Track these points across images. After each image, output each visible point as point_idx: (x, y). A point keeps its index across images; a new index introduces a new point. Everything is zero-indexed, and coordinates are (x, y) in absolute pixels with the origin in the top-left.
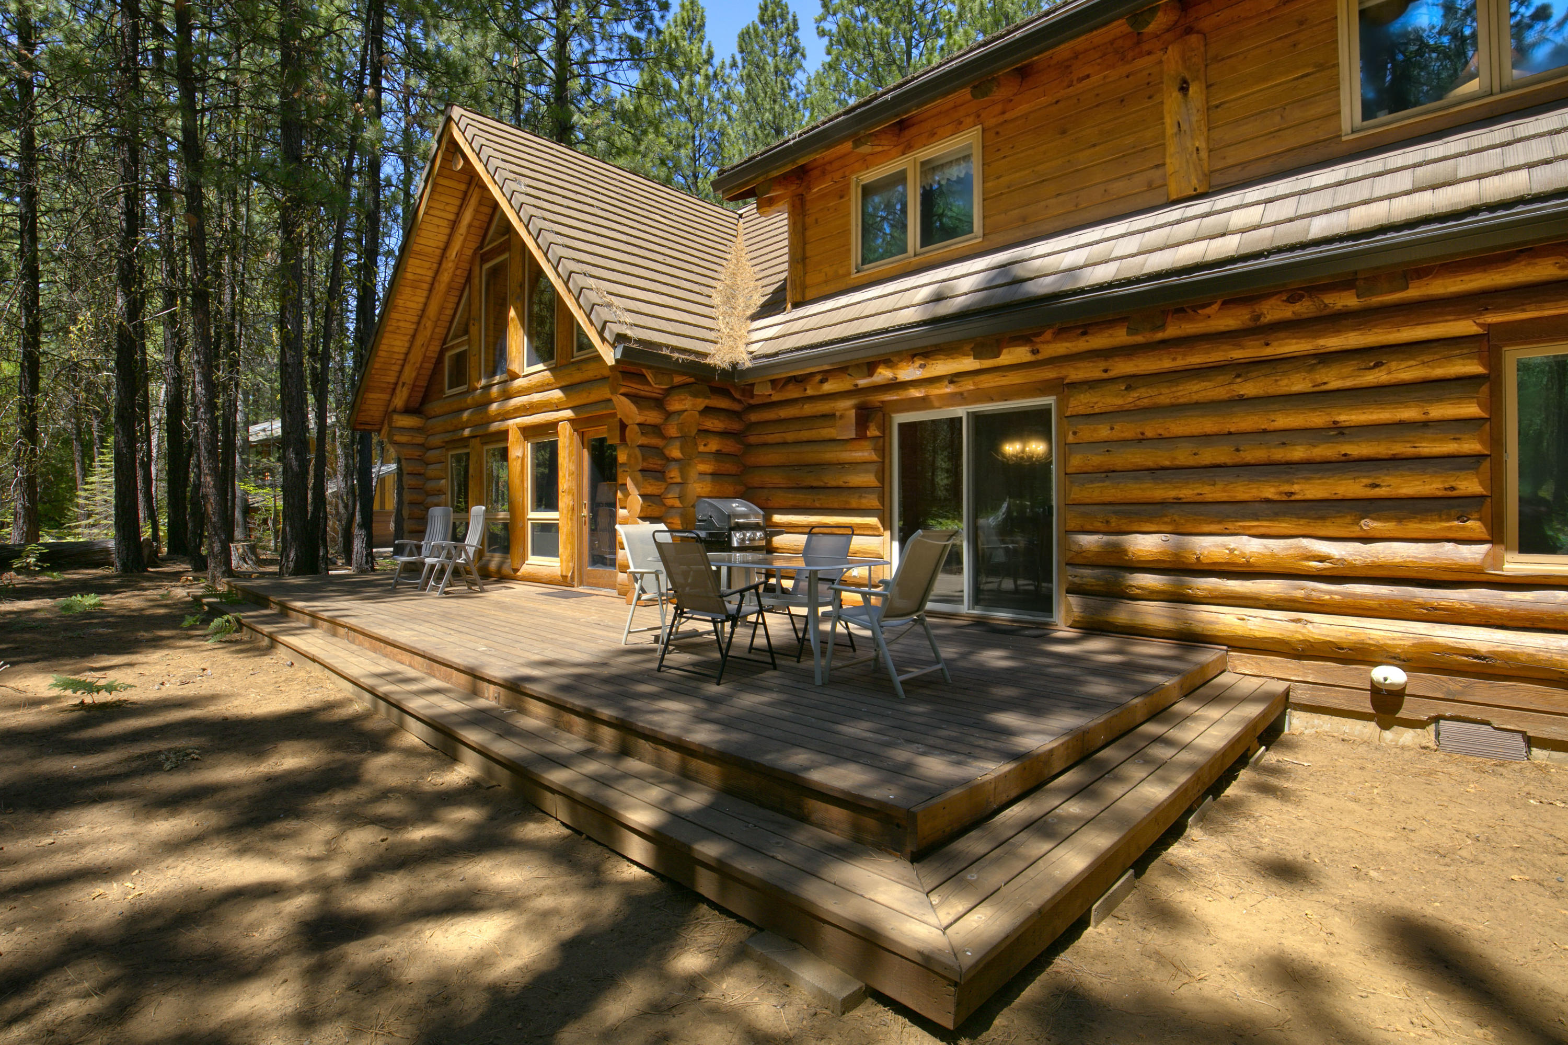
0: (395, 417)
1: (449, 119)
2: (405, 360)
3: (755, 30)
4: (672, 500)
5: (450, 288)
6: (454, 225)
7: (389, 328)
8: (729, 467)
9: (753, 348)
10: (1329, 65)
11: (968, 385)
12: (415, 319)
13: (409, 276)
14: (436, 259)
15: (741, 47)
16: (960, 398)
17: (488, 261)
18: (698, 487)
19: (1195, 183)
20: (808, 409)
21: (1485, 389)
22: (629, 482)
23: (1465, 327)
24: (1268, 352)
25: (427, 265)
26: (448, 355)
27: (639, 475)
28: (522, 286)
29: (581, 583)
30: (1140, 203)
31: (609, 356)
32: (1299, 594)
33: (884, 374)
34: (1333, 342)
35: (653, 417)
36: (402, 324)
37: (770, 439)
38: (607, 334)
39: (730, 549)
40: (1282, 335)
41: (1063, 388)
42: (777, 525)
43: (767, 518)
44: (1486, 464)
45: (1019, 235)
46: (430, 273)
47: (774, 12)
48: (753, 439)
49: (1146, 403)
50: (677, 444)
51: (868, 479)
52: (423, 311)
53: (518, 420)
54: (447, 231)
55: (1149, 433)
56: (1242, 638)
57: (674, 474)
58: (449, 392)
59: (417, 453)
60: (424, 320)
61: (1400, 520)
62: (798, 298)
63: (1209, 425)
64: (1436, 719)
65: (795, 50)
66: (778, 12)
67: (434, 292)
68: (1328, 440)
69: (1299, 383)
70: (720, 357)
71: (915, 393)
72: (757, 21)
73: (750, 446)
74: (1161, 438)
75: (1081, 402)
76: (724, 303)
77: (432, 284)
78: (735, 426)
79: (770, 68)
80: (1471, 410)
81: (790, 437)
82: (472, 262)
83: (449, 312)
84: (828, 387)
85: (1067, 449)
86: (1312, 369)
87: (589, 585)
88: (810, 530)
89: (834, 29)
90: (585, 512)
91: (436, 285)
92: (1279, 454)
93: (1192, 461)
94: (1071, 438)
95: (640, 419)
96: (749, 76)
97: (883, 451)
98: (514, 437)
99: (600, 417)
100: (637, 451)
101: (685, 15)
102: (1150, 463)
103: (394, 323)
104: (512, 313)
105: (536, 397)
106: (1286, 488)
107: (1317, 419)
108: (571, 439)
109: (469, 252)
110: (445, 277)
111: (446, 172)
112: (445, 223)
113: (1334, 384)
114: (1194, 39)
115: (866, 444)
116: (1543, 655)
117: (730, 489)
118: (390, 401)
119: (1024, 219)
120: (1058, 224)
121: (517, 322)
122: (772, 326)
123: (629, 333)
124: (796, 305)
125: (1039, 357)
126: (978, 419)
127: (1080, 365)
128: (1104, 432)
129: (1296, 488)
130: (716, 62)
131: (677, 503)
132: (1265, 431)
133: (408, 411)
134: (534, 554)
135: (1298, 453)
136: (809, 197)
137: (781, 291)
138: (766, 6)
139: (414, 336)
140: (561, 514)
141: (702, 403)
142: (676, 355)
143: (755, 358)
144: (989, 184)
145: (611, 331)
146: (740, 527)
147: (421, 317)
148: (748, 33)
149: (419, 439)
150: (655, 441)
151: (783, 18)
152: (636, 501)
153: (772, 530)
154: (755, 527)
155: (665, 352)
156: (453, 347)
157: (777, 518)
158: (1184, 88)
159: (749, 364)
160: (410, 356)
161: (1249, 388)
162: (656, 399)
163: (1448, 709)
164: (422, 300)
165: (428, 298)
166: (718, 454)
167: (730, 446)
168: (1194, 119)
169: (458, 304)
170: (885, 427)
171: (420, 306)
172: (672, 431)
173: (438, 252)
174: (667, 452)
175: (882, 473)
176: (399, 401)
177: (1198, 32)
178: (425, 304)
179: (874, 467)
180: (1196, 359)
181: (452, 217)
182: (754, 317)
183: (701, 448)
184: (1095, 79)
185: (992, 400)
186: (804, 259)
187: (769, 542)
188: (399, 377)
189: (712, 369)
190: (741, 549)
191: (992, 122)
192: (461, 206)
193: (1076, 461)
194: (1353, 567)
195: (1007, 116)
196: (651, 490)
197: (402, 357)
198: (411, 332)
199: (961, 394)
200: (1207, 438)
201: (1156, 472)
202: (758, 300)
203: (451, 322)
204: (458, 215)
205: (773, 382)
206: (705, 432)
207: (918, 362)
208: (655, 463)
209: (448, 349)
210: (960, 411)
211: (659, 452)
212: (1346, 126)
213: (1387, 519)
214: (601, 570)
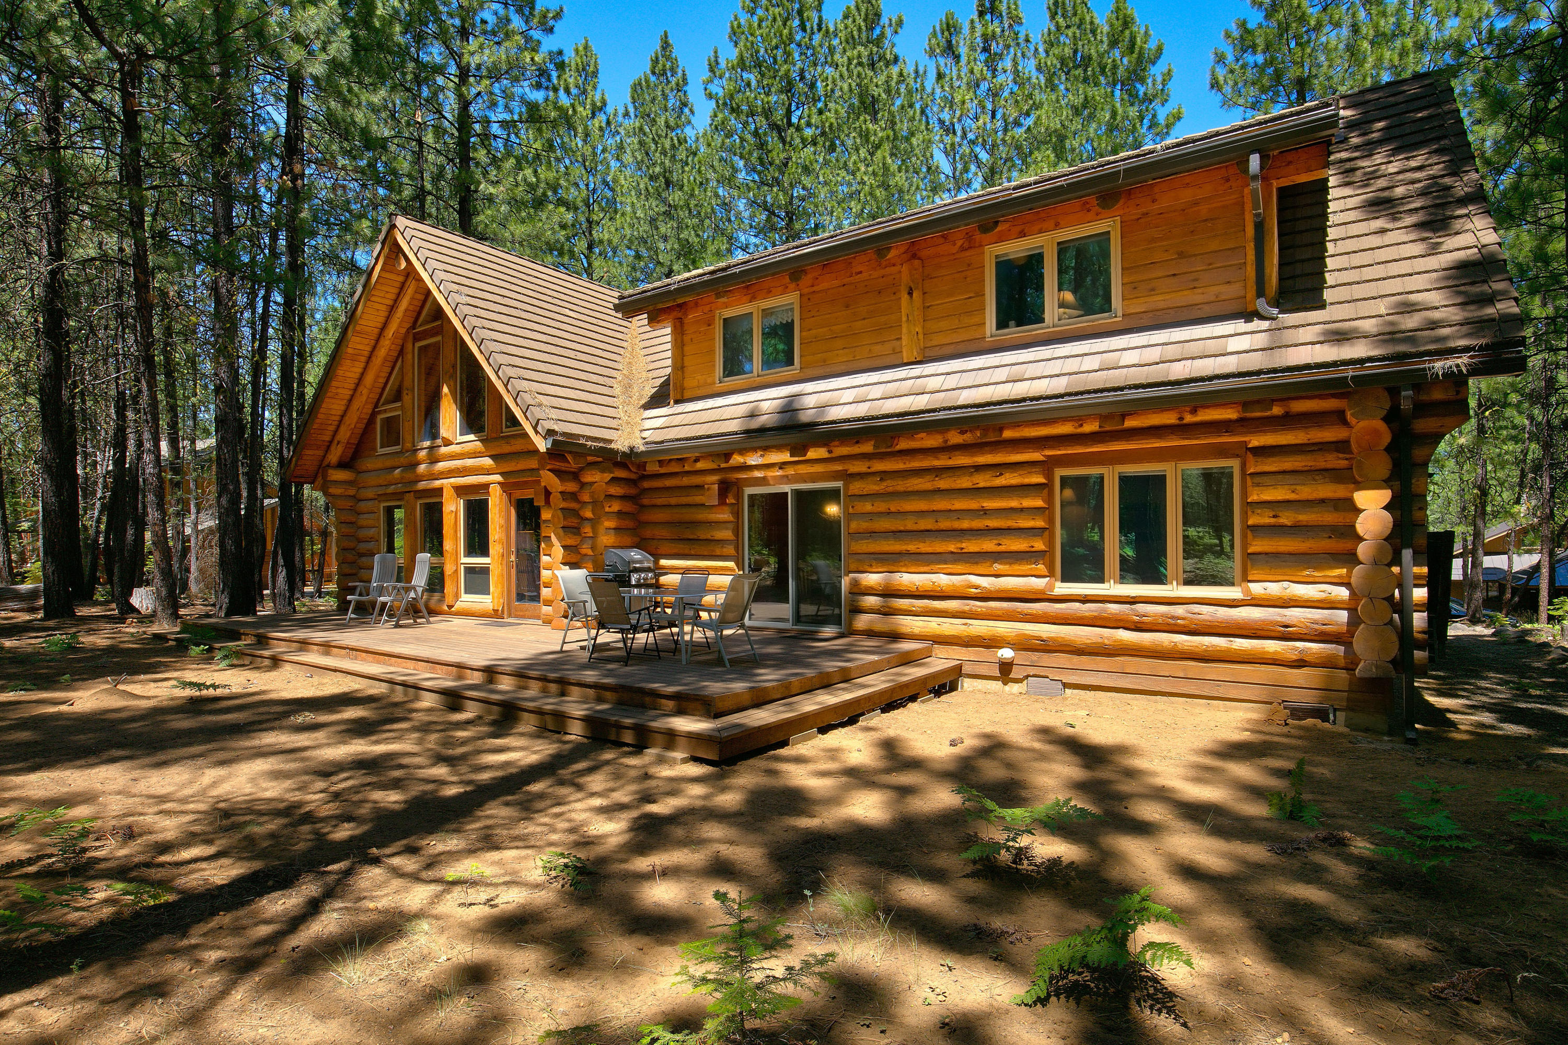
0: (330, 471)
1: (393, 226)
2: (340, 421)
3: (647, 81)
4: (586, 549)
5: (385, 360)
6: (392, 309)
7: (329, 394)
8: (629, 523)
9: (646, 434)
10: (981, 294)
11: (790, 471)
12: (353, 386)
13: (350, 351)
14: (374, 337)
15: (633, 98)
16: (787, 479)
17: (420, 340)
18: (606, 539)
19: (915, 355)
20: (686, 481)
21: (1046, 491)
22: (553, 536)
23: (1036, 456)
24: (951, 463)
25: (367, 341)
26: (380, 417)
27: (561, 531)
28: (454, 367)
29: (510, 616)
30: (888, 361)
31: (542, 445)
32: (967, 608)
33: (737, 459)
34: (982, 459)
35: (571, 487)
36: (340, 391)
37: (659, 501)
38: (539, 429)
39: (630, 586)
40: (957, 453)
41: (848, 477)
42: (663, 568)
43: (656, 562)
44: (1047, 533)
45: (820, 371)
46: (369, 348)
47: (664, 66)
48: (646, 501)
49: (891, 489)
50: (590, 507)
51: (727, 534)
52: (360, 379)
53: (452, 480)
54: (386, 314)
55: (893, 509)
56: (939, 636)
57: (587, 530)
58: (381, 451)
59: (350, 503)
60: (360, 389)
61: (1010, 564)
62: (679, 397)
63: (922, 505)
64: (1027, 677)
65: (685, 104)
66: (668, 65)
67: (371, 364)
68: (979, 517)
69: (965, 482)
70: (621, 443)
71: (758, 474)
72: (649, 72)
73: (643, 506)
74: (899, 512)
75: (857, 487)
76: (624, 393)
77: (370, 357)
78: (633, 491)
79: (661, 121)
80: (1039, 503)
81: (673, 501)
82: (405, 339)
83: (382, 380)
84: (700, 465)
85: (849, 516)
86: (971, 474)
87: (517, 617)
88: (685, 571)
89: (721, 93)
90: (513, 558)
91: (374, 358)
92: (957, 525)
93: (915, 527)
94: (851, 510)
95: (561, 489)
96: (641, 129)
97: (738, 514)
98: (448, 494)
99: (526, 482)
100: (560, 513)
101: (579, 61)
102: (893, 528)
103: (333, 390)
104: (445, 390)
105: (469, 462)
106: (959, 545)
107: (973, 504)
108: (501, 499)
109: (403, 331)
110: (382, 352)
111: (388, 267)
112: (384, 308)
113: (982, 485)
114: (916, 262)
115: (726, 508)
116: (1068, 637)
117: (628, 540)
118: (324, 456)
119: (825, 361)
120: (843, 368)
121: (450, 397)
122: (659, 418)
123: (556, 428)
124: (677, 402)
125: (833, 455)
126: (798, 494)
127: (855, 463)
128: (868, 507)
129: (964, 545)
130: (610, 109)
131: (590, 552)
132: (950, 510)
133: (343, 465)
134: (466, 593)
135: (965, 524)
136: (686, 321)
137: (665, 385)
138: (657, 58)
139: (350, 401)
140: (493, 559)
141: (608, 476)
142: (589, 443)
143: (647, 443)
144: (804, 334)
145: (543, 427)
146: (636, 570)
147: (358, 385)
148: (640, 84)
149: (352, 492)
150: (573, 505)
151: (673, 71)
152: (558, 551)
153: (659, 571)
154: (648, 570)
155: (582, 441)
156: (385, 411)
157: (663, 562)
158: (910, 294)
159: (642, 448)
160: (346, 418)
161: (943, 484)
162: (574, 473)
163: (1032, 671)
164: (360, 370)
165: (365, 369)
166: (619, 513)
167: (628, 507)
168: (916, 313)
169: (391, 374)
170: (739, 496)
171: (357, 376)
172: (586, 497)
173: (376, 331)
174: (581, 513)
175: (737, 531)
176: (334, 456)
177: (919, 259)
178: (362, 374)
179: (731, 526)
180: (916, 464)
181: (390, 303)
182: (648, 406)
183: (607, 509)
184: (865, 275)
185: (805, 482)
186: (683, 367)
187: (657, 580)
188: (334, 436)
189: (614, 452)
190: (639, 586)
191: (806, 291)
192: (399, 294)
193: (854, 525)
194: (990, 591)
195: (815, 289)
196: (569, 542)
197: (338, 418)
198: (348, 397)
199: (787, 476)
200: (922, 514)
201: (897, 534)
202: (649, 391)
203: (383, 389)
204: (396, 301)
205: (660, 461)
206: (610, 497)
207: (760, 453)
208: (573, 521)
209: (379, 412)
210: (786, 488)
211: (575, 513)
212: (988, 334)
213: (1005, 564)
214: (527, 605)
